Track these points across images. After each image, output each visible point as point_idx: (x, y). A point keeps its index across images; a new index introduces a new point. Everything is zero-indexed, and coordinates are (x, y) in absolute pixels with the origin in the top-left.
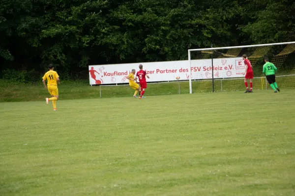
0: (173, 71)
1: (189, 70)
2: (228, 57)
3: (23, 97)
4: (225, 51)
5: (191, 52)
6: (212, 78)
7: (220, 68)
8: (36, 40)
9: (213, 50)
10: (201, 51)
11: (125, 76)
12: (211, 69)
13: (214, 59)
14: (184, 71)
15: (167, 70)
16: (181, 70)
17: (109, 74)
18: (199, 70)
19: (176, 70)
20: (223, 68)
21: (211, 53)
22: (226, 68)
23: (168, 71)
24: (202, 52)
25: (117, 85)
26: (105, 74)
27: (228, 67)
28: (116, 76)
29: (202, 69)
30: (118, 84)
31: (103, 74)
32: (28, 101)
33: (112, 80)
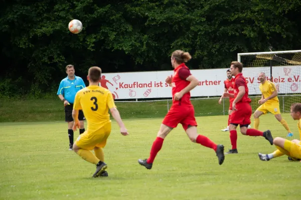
0: (215, 83)
2: (293, 65)
3: (8, 116)
4: (290, 56)
5: (242, 57)
7: (281, 80)
8: (24, 39)
9: (273, 55)
10: (256, 55)
11: (148, 88)
13: (273, 67)
15: (206, 82)
17: (127, 86)
18: (252, 82)
19: (219, 82)
20: (286, 80)
21: (270, 58)
22: (289, 80)
23: (208, 83)
24: (257, 57)
25: (137, 101)
26: (121, 85)
27: (293, 79)
28: (136, 89)
29: (256, 81)
30: (139, 100)
31: (118, 86)
32: (14, 121)
33: (130, 94)
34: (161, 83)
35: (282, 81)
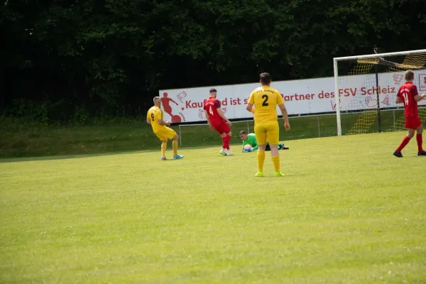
0: (307, 97)
1: (336, 94)
4: (401, 59)
5: (339, 62)
6: (376, 107)
9: (378, 58)
10: (357, 59)
11: (223, 106)
12: (375, 91)
13: (379, 75)
14: (327, 95)
15: (296, 96)
16: (323, 95)
17: (196, 105)
21: (375, 63)
24: (358, 61)
29: (359, 92)
31: (185, 106)
33: (200, 116)
34: (238, 100)
35: (392, 92)
